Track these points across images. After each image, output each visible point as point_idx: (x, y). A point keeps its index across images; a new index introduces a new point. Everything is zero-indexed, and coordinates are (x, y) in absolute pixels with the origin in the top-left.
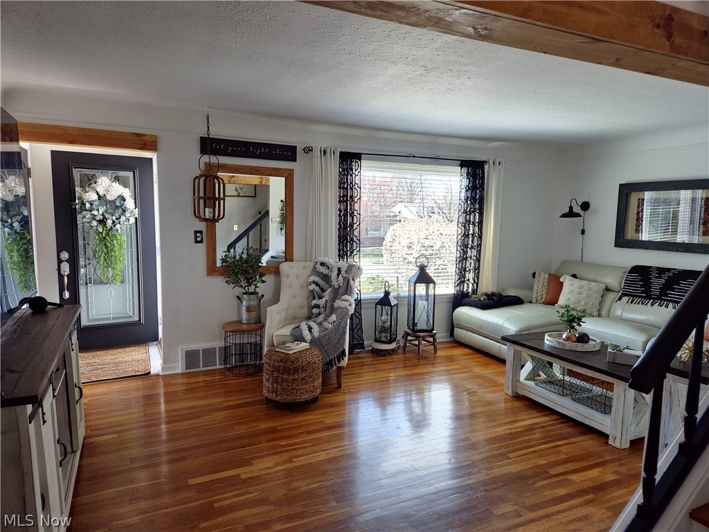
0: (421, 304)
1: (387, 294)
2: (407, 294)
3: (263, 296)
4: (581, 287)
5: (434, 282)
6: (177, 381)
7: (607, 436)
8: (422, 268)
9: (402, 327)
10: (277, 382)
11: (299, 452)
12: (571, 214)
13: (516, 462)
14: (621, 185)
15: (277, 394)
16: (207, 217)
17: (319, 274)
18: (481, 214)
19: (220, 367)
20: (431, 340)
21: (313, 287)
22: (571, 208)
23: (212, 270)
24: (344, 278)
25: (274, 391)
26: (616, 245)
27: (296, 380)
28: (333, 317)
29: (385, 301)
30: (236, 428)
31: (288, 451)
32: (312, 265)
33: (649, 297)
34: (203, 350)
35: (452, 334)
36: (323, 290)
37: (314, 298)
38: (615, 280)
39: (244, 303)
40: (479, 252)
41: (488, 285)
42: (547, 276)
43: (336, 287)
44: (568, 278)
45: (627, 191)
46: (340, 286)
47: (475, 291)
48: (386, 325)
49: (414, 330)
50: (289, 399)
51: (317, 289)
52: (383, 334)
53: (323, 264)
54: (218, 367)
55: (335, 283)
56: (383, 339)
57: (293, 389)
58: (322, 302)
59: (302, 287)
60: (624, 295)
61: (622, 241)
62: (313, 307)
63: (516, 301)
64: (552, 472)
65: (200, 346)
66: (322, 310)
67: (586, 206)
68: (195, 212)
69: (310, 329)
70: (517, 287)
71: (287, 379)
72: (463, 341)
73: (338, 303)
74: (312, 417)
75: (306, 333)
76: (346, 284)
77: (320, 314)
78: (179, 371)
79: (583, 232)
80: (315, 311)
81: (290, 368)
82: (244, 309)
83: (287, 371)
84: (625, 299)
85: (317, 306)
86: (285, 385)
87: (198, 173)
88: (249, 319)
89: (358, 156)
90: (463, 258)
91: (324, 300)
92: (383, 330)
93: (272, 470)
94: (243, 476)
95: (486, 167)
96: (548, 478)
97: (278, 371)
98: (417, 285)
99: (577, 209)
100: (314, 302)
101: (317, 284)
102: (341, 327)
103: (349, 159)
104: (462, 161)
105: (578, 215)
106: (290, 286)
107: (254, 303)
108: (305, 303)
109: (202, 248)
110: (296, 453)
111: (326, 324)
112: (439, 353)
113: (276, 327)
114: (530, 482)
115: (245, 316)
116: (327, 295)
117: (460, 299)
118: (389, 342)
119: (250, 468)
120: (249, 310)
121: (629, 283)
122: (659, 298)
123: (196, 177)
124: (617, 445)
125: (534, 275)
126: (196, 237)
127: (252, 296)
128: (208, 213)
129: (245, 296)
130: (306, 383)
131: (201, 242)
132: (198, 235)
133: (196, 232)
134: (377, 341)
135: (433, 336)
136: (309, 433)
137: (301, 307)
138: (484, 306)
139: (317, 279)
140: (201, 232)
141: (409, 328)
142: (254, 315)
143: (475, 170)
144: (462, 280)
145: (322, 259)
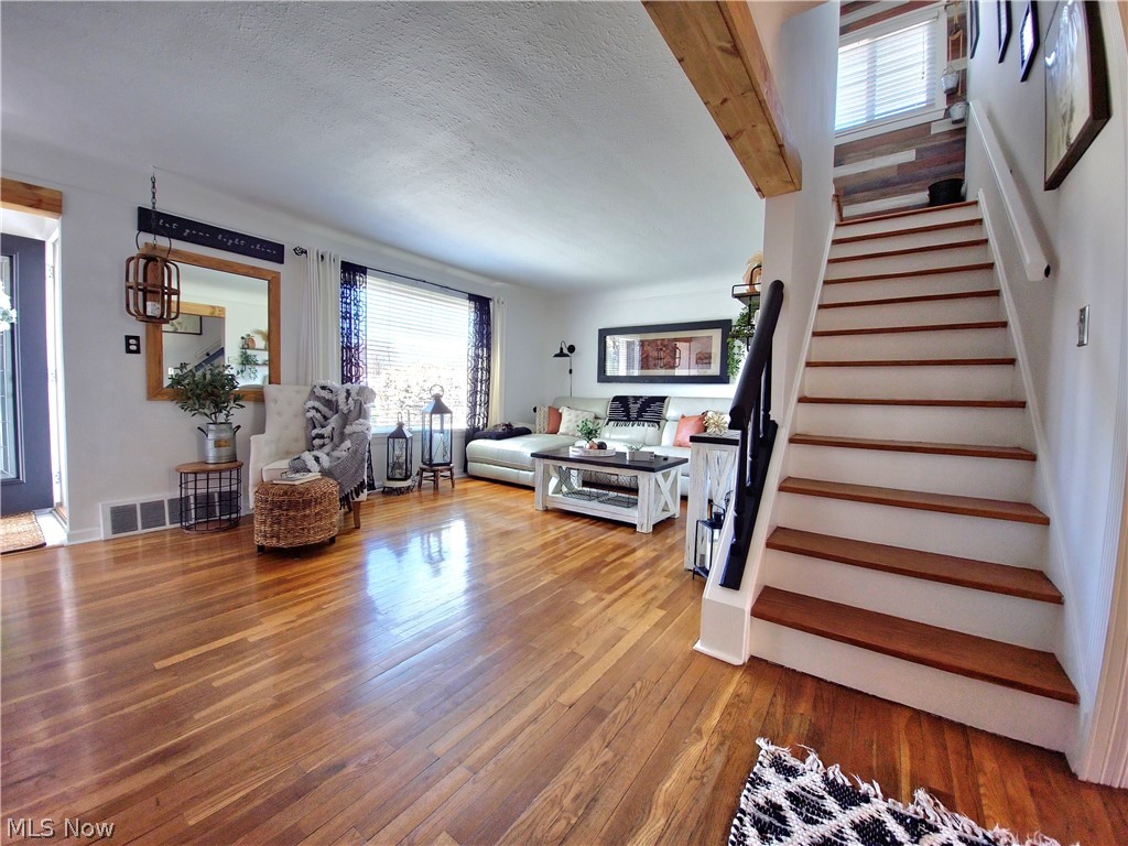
0: (437, 437)
1: (400, 426)
2: (420, 428)
3: (239, 427)
4: (577, 416)
5: (450, 412)
6: (99, 550)
7: (634, 526)
8: (437, 398)
9: (417, 465)
10: (279, 523)
11: (330, 597)
12: (561, 354)
13: (574, 559)
14: (600, 330)
15: (279, 539)
16: (149, 313)
17: (319, 399)
18: (489, 349)
19: (173, 526)
20: (448, 473)
21: (312, 413)
22: (561, 349)
23: (155, 391)
24: (356, 401)
25: (274, 535)
26: (599, 381)
27: (308, 516)
28: (348, 444)
29: (399, 434)
30: (221, 588)
31: (312, 599)
32: (308, 389)
33: (629, 420)
34: (142, 505)
35: (465, 470)
36: (326, 418)
37: (315, 427)
38: (602, 410)
39: (211, 436)
40: (488, 387)
41: (497, 418)
42: (547, 409)
43: (346, 412)
44: (566, 409)
45: (604, 334)
46: (350, 411)
47: (486, 425)
48: (400, 460)
49: (430, 465)
50: (298, 542)
51: (318, 416)
52: (397, 471)
53: (323, 388)
54: (168, 526)
55: (343, 407)
56: (398, 476)
57: (303, 529)
58: (326, 431)
59: (296, 416)
60: (610, 420)
61: (603, 377)
62: (314, 438)
63: (525, 432)
64: (609, 559)
65: (136, 499)
66: (327, 441)
67: (572, 349)
68: (128, 306)
69: (317, 459)
70: (523, 421)
71: (294, 517)
72: (479, 475)
73: (348, 430)
74: (333, 559)
75: (311, 463)
76: (358, 408)
77: (324, 445)
78: (102, 537)
79: (571, 371)
80: (317, 442)
81: (298, 502)
82: (210, 444)
83: (293, 505)
84: (611, 423)
85: (321, 436)
86: (291, 525)
87: (135, 252)
88: (218, 457)
89: (363, 270)
90: (474, 393)
91: (329, 428)
92: (396, 465)
93: (296, 624)
94: (251, 640)
95: (491, 304)
96: (607, 566)
97: (280, 508)
98: (434, 416)
99: (565, 351)
100: (315, 432)
101: (318, 410)
102: (358, 455)
103: (352, 273)
104: (470, 295)
105: (567, 355)
106: (279, 414)
107: (226, 435)
108: (301, 434)
109: (138, 361)
110: (324, 599)
111: (335, 454)
112: (457, 487)
113: (265, 461)
114: (595, 571)
115: (211, 453)
116: (334, 421)
117: (472, 434)
118: (405, 479)
119: (259, 628)
120: (218, 444)
121: (613, 410)
122: (637, 420)
123: (132, 258)
124: (644, 531)
125: (535, 410)
126: (128, 344)
127: (223, 426)
128: (152, 308)
129: (211, 427)
130: (321, 520)
131: (138, 351)
132: (132, 341)
133: (128, 338)
134: (389, 479)
135: (450, 470)
136: (334, 575)
137: (296, 440)
138: (499, 437)
139: (317, 404)
140: (137, 338)
141: (424, 464)
142: (225, 451)
143: (482, 305)
144: (473, 415)
145: (323, 383)
